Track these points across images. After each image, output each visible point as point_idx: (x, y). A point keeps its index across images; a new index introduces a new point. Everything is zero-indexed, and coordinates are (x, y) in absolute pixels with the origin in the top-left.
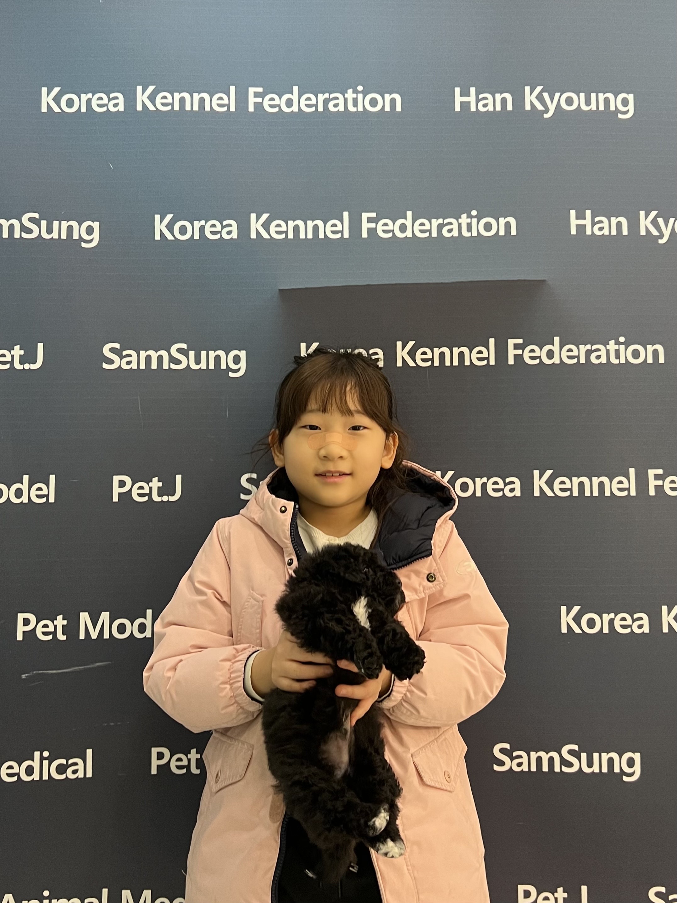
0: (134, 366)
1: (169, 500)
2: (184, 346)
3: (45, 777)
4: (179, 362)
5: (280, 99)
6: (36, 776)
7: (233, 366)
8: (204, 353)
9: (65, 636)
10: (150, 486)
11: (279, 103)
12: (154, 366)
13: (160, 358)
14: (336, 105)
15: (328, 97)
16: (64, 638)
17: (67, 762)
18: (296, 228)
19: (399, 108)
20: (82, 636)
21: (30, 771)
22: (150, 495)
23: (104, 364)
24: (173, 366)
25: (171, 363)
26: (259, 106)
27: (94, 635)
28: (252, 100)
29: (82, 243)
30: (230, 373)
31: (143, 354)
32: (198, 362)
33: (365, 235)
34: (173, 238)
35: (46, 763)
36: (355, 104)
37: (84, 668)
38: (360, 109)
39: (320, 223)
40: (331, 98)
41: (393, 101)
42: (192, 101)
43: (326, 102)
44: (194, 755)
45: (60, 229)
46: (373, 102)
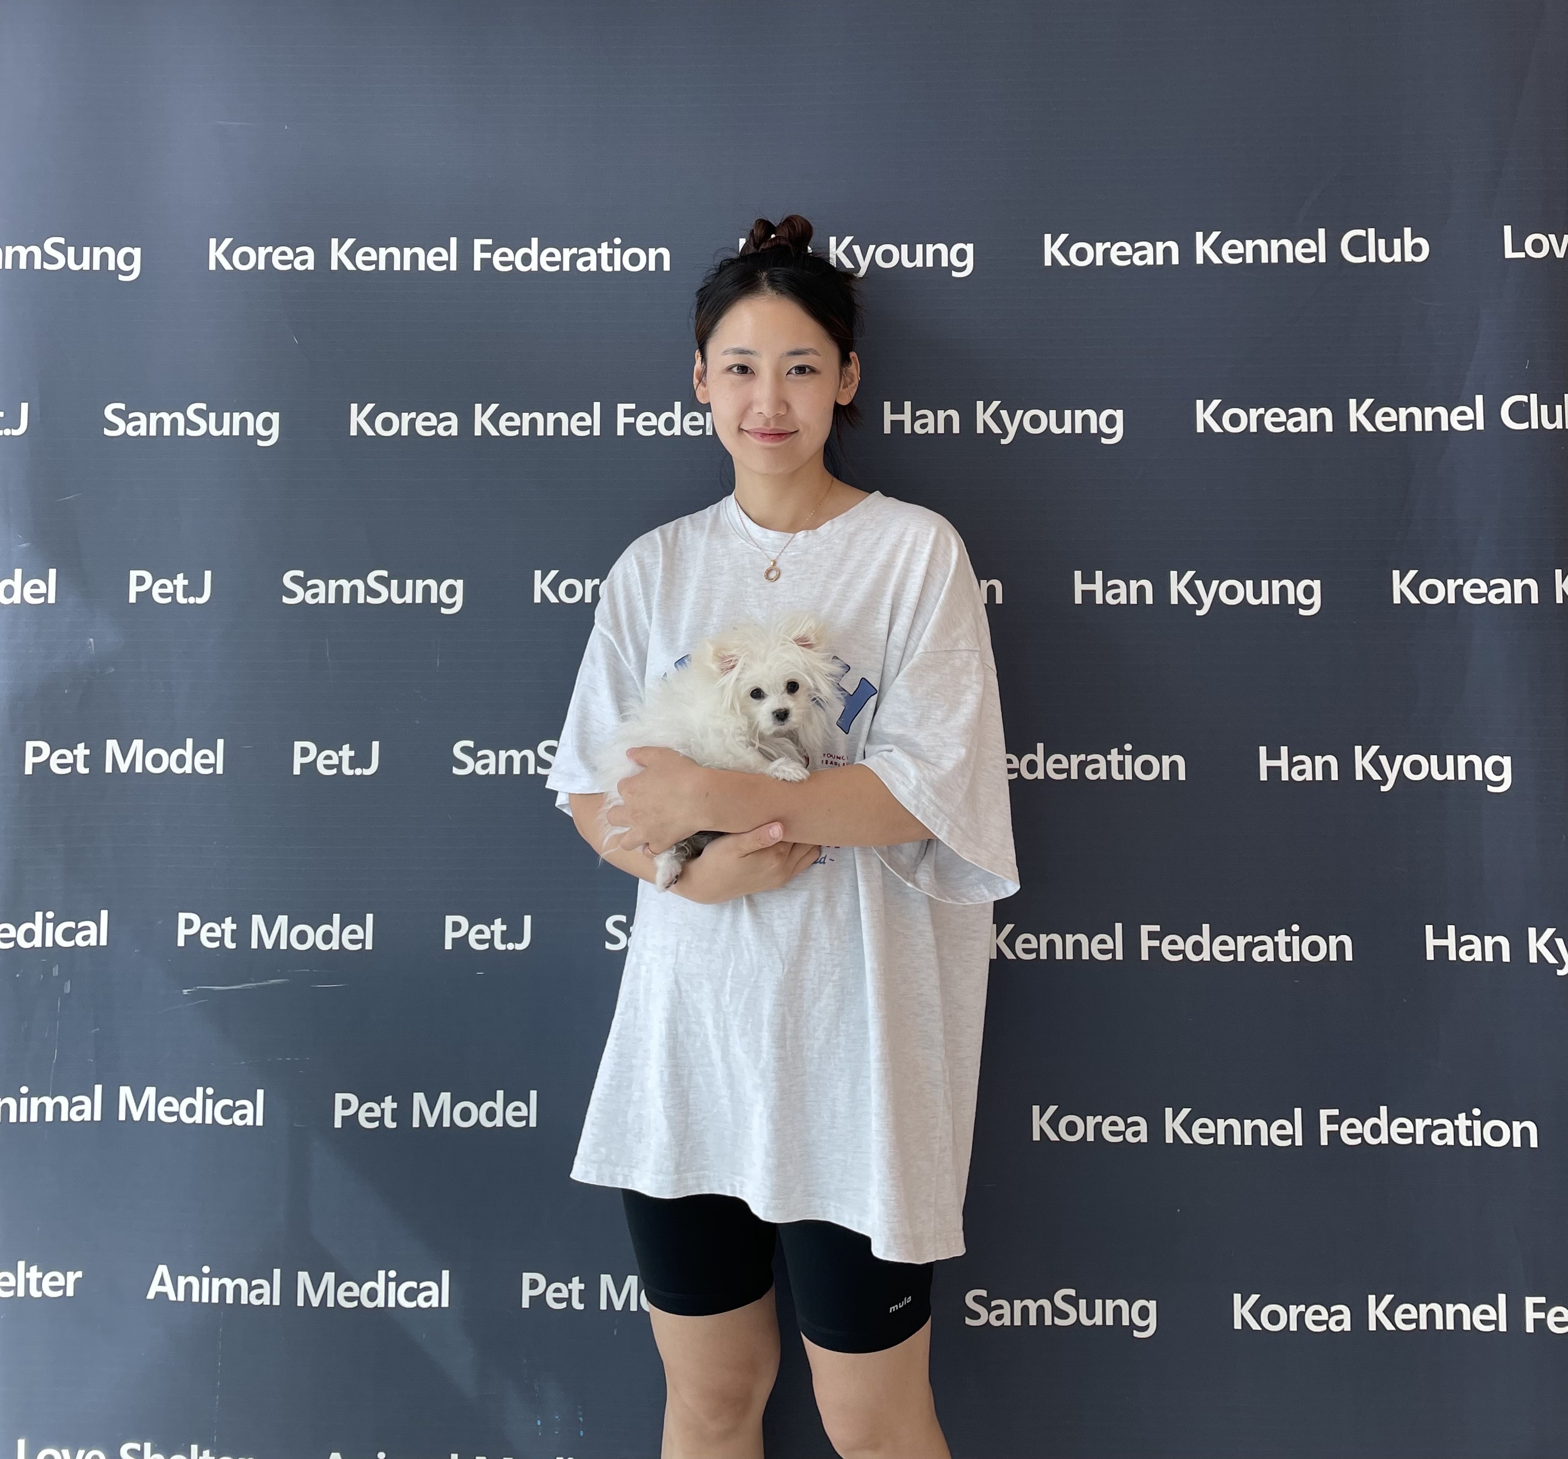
0: (321, 599)
1: (364, 774)
2: (385, 573)
3: (209, 1121)
4: (377, 594)
5: (515, 254)
6: (198, 1118)
7: (446, 600)
8: (409, 583)
9: (235, 944)
10: (340, 755)
11: (513, 260)
12: (346, 599)
13: (354, 589)
14: (586, 264)
15: (577, 253)
16: (233, 946)
17: (234, 1104)
18: (533, 422)
19: (667, 267)
20: (254, 945)
21: (191, 1110)
22: (339, 767)
23: (284, 597)
24: (371, 600)
25: (368, 597)
26: (487, 264)
27: (269, 944)
28: (478, 255)
29: (258, 440)
30: (442, 608)
31: (333, 584)
32: (402, 593)
33: (620, 432)
34: (374, 434)
35: (209, 1102)
36: (611, 261)
37: (256, 986)
38: (617, 268)
39: (563, 416)
40: (580, 253)
41: (659, 258)
42: (402, 258)
43: (574, 259)
44: (389, 1104)
45: (232, 423)
46: (634, 260)
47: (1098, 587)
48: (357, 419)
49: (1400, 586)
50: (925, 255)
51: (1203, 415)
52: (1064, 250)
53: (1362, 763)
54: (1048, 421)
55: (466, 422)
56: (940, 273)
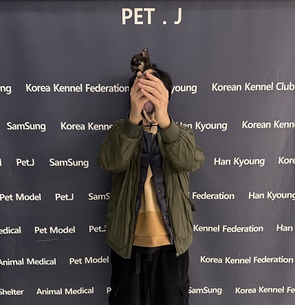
0: (58, 165)
1: (71, 200)
2: (71, 159)
3: (45, 264)
4: (70, 164)
5: (95, 88)
6: (43, 264)
7: (85, 165)
8: (77, 161)
9: (47, 233)
10: (65, 196)
12: (64, 165)
13: (65, 163)
14: (111, 90)
15: (109, 87)
17: (50, 261)
18: (101, 127)
20: (51, 233)
21: (41, 262)
22: (65, 199)
23: (50, 164)
25: (68, 164)
26: (89, 90)
28: (87, 88)
29: (41, 130)
30: (84, 167)
31: (61, 162)
32: (75, 164)
34: (67, 129)
35: (45, 261)
36: (116, 89)
38: (118, 91)
39: (108, 125)
41: (127, 89)
42: (70, 89)
43: (108, 89)
44: (80, 260)
45: (35, 127)
46: (122, 89)
47: (219, 161)
48: (63, 126)
49: (280, 160)
50: (186, 88)
51: (244, 124)
52: (217, 87)
53: (269, 195)
54: (211, 126)
55: (87, 127)
56: (189, 92)
